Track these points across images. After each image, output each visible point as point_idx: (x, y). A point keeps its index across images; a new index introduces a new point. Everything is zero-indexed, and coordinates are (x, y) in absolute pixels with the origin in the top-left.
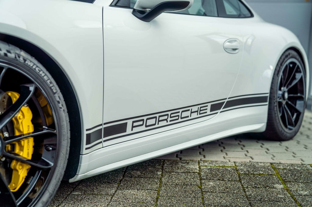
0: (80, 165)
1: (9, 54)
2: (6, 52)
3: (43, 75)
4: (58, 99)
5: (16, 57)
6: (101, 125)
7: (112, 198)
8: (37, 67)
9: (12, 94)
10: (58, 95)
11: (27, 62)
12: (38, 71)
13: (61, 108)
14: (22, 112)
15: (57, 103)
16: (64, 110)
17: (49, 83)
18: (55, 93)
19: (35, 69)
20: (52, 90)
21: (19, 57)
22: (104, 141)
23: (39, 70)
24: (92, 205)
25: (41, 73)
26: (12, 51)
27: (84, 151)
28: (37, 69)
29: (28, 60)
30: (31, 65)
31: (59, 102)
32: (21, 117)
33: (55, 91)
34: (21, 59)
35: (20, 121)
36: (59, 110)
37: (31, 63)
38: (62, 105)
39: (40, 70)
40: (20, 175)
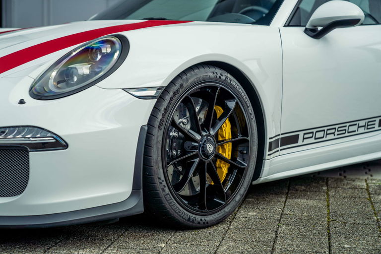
0: (263, 169)
1: (221, 77)
2: (220, 75)
3: (241, 92)
4: (250, 112)
5: (225, 79)
6: (279, 135)
8: (238, 85)
10: (250, 108)
11: (231, 82)
12: (238, 89)
13: (252, 119)
15: (249, 115)
16: (254, 121)
17: (245, 99)
18: (248, 107)
19: (236, 88)
20: (246, 104)
21: (227, 79)
22: (281, 150)
25: (240, 90)
26: (223, 75)
27: (267, 157)
28: (238, 87)
31: (251, 114)
33: (248, 105)
34: (229, 80)
35: (224, 129)
36: (251, 121)
38: (253, 117)
40: (223, 172)
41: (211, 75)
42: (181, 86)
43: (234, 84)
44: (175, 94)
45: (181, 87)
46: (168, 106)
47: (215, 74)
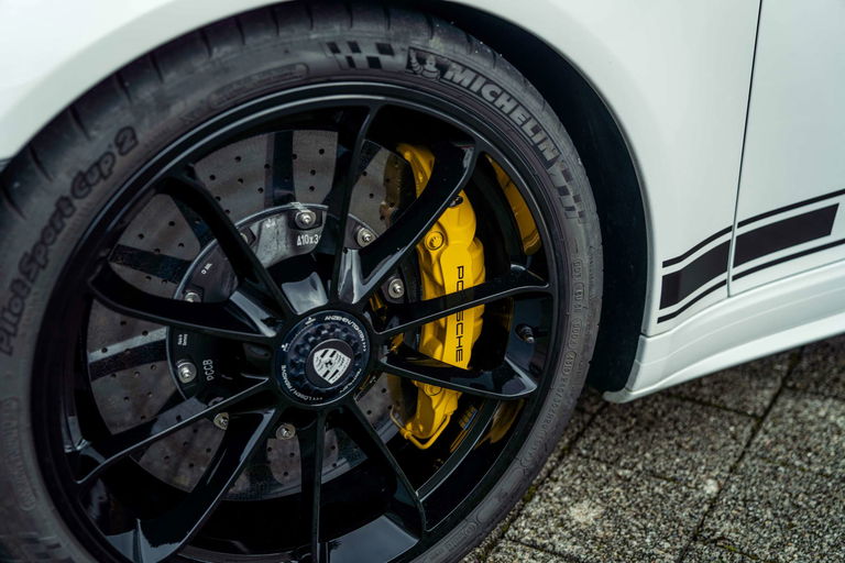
0: (639, 366)
1: (385, 59)
2: (375, 54)
3: (508, 107)
4: (562, 181)
5: (409, 65)
6: (729, 229)
7: (754, 433)
8: (489, 81)
9: (414, 156)
10: (562, 166)
11: (449, 75)
12: (491, 99)
13: (572, 209)
14: (440, 226)
15: (556, 194)
16: (581, 215)
17: (531, 134)
18: (550, 164)
19: (479, 93)
20: (540, 154)
21: (422, 61)
22: (735, 278)
23: (493, 93)
24: (678, 460)
25: (501, 101)
26: (395, 46)
27: (653, 326)
28: (486, 92)
29: (454, 66)
30: (466, 83)
31: (563, 191)
32: (438, 242)
33: (549, 156)
34: (430, 66)
35: (434, 254)
36: (564, 216)
37: (467, 71)
38: (577, 199)
39: (498, 91)
40: (433, 412)
41: (317, 58)
42: (125, 138)
43: (464, 78)
44: (82, 181)
45: (120, 145)
46: (42, 242)
47: (346, 52)
